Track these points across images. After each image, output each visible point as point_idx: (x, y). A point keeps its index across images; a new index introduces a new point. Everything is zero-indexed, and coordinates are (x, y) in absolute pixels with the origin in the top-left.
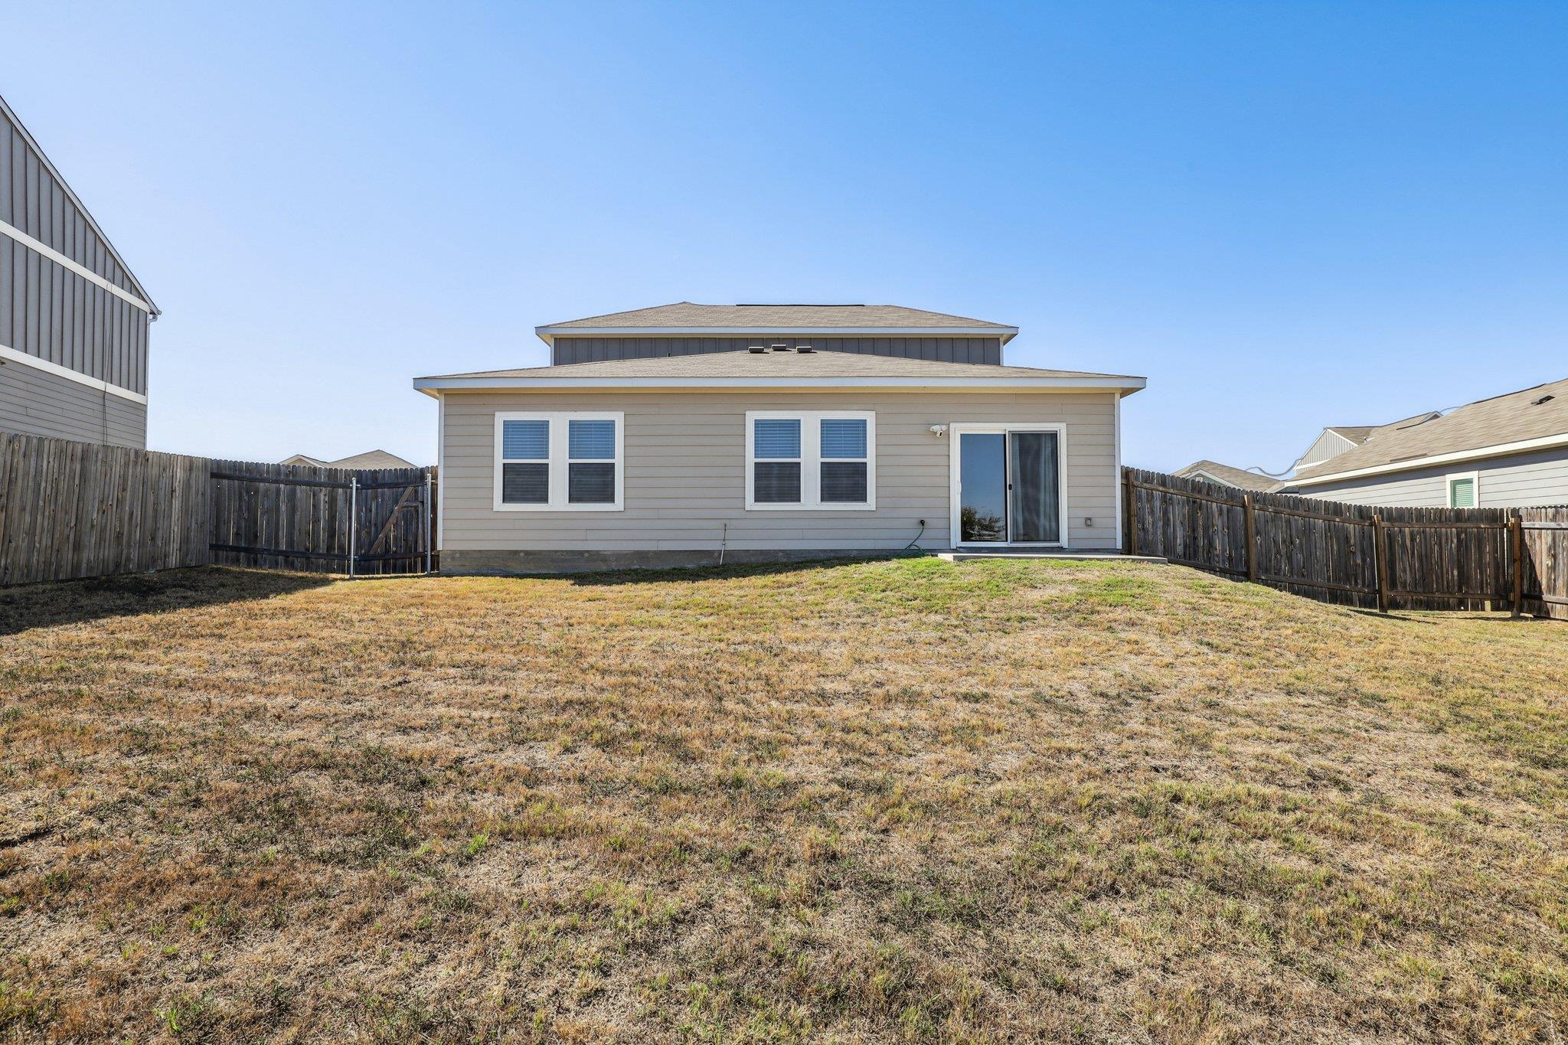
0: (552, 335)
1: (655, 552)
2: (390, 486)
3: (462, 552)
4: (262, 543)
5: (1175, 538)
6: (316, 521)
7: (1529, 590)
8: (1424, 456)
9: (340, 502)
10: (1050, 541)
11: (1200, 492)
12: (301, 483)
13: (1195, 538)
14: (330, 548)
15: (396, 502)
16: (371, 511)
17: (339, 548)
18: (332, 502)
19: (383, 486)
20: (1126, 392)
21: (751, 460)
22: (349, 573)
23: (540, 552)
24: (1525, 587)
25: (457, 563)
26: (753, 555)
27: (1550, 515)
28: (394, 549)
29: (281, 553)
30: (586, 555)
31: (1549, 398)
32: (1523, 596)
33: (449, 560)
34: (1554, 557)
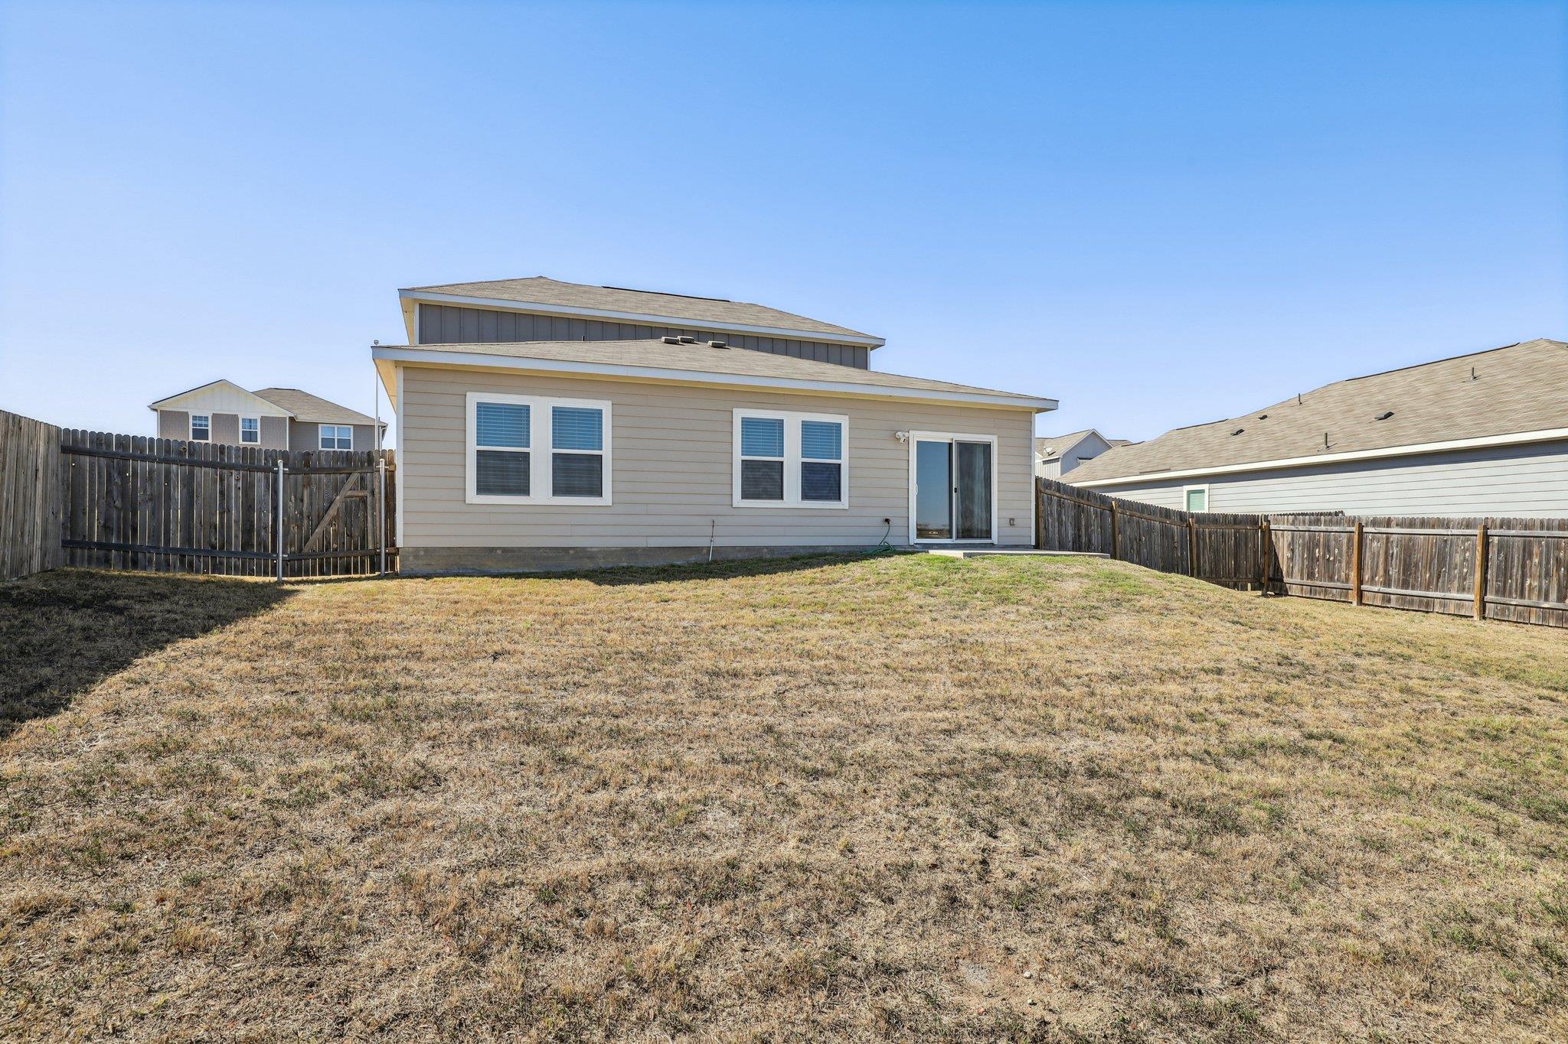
0: (415, 300)
1: (644, 549)
2: (328, 471)
3: (426, 550)
4: (143, 539)
5: (1067, 535)
6: (225, 510)
7: (1274, 575)
8: (1168, 470)
9: (259, 490)
10: (981, 538)
11: (1083, 498)
12: (202, 464)
13: (1080, 536)
14: (247, 544)
15: (337, 490)
16: (302, 500)
17: (259, 544)
18: (248, 489)
19: (320, 470)
20: (1040, 411)
21: (738, 457)
22: (274, 574)
23: (520, 549)
24: (1271, 573)
25: (421, 562)
26: (739, 551)
27: (1291, 521)
28: (335, 546)
29: (175, 550)
30: (571, 552)
31: (1241, 431)
32: (1270, 579)
33: (411, 558)
34: (1293, 551)
